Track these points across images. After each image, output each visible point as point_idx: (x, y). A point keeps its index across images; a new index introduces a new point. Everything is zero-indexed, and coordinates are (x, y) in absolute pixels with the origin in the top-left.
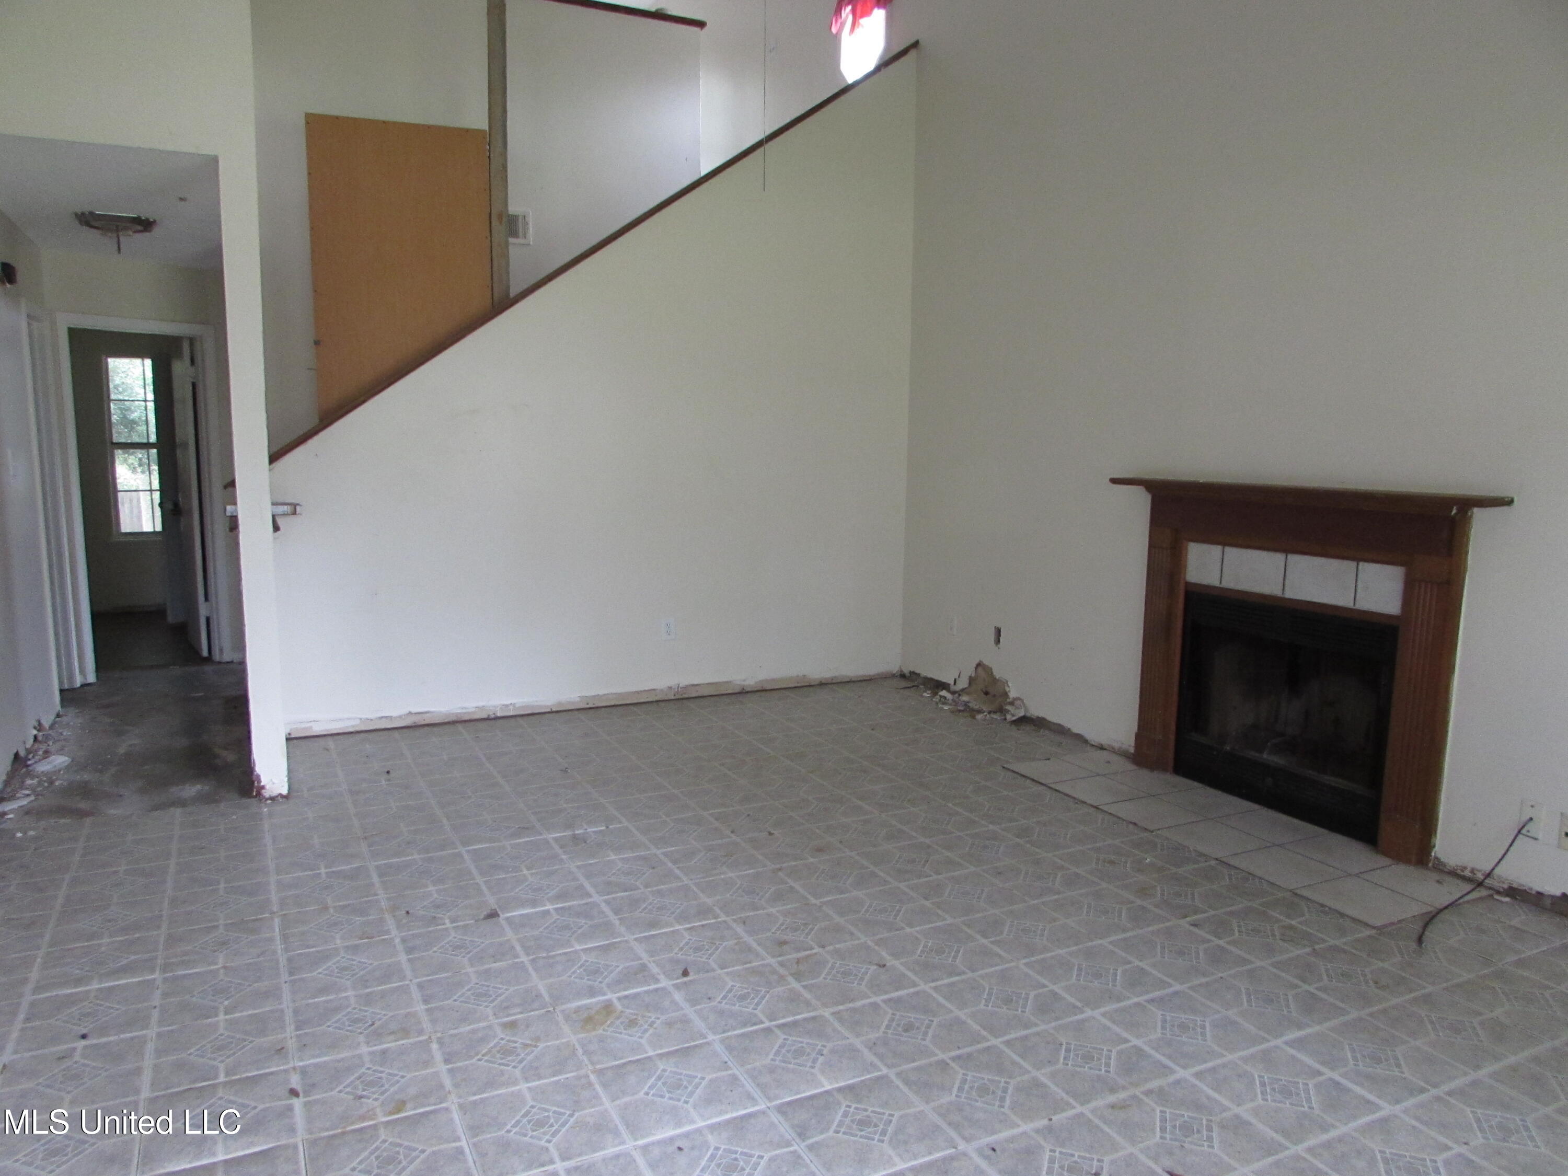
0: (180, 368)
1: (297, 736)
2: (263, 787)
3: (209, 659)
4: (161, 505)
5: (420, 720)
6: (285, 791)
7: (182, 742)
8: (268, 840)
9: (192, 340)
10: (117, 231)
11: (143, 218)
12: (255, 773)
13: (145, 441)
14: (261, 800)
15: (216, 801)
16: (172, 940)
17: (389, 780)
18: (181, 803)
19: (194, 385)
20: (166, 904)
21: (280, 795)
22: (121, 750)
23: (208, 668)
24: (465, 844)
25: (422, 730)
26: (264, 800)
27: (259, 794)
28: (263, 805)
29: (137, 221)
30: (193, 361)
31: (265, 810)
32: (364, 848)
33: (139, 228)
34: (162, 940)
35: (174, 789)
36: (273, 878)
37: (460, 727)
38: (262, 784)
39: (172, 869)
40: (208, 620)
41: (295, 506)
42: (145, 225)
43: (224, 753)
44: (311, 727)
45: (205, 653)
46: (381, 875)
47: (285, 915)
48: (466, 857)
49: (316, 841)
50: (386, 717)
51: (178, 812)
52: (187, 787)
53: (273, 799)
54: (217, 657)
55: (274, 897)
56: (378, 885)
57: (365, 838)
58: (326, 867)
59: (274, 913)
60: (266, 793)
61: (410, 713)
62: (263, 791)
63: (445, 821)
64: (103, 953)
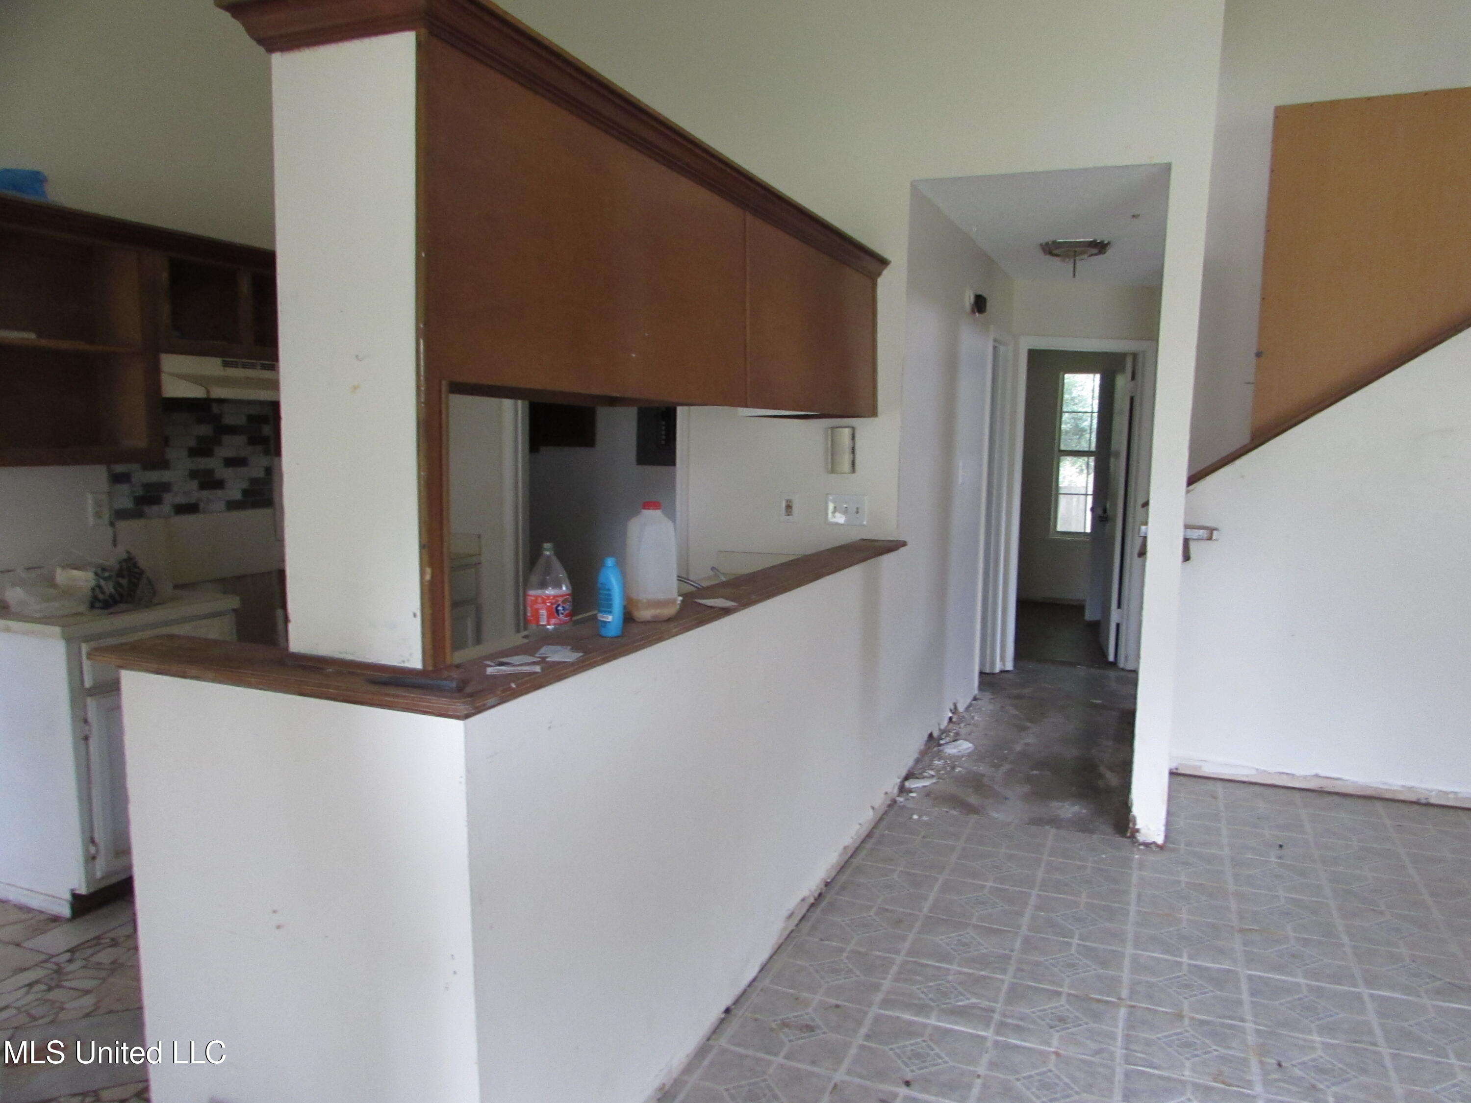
0: (1122, 382)
1: (1183, 772)
2: (1138, 831)
3: (1114, 664)
4: (1092, 509)
5: (1329, 786)
6: (1160, 840)
7: (1071, 753)
8: (1133, 896)
9: (1135, 356)
10: (1075, 256)
11: (1098, 241)
12: (1132, 814)
13: (1087, 449)
14: (1134, 843)
15: (1091, 832)
16: (1015, 994)
17: (1280, 858)
18: (1055, 822)
19: (1132, 400)
20: (1018, 944)
21: (1154, 843)
22: (1018, 748)
23: (1112, 674)
24: (1370, 982)
25: (1329, 799)
26: (1136, 844)
27: (1133, 836)
28: (1135, 849)
29: (1093, 244)
30: (1133, 378)
31: (1137, 856)
32: (1237, 944)
33: (1095, 251)
34: (1005, 987)
35: (1055, 804)
36: (1129, 950)
37: (1379, 805)
38: (1137, 827)
39: (1033, 901)
40: (1118, 626)
41: (1211, 530)
42: (1100, 247)
43: (1108, 775)
44: (1200, 767)
45: (1111, 658)
46: (1254, 993)
47: (1133, 1007)
48: (1370, 1005)
49: (1184, 915)
50: (1287, 774)
51: (1052, 831)
52: (1067, 805)
53: (1147, 845)
54: (1121, 664)
55: (1126, 976)
56: (1247, 1007)
57: (1241, 931)
58: (1191, 957)
59: (1122, 999)
60: (1141, 838)
61: (1317, 776)
62: (1137, 834)
63: (1345, 939)
64: (948, 982)
